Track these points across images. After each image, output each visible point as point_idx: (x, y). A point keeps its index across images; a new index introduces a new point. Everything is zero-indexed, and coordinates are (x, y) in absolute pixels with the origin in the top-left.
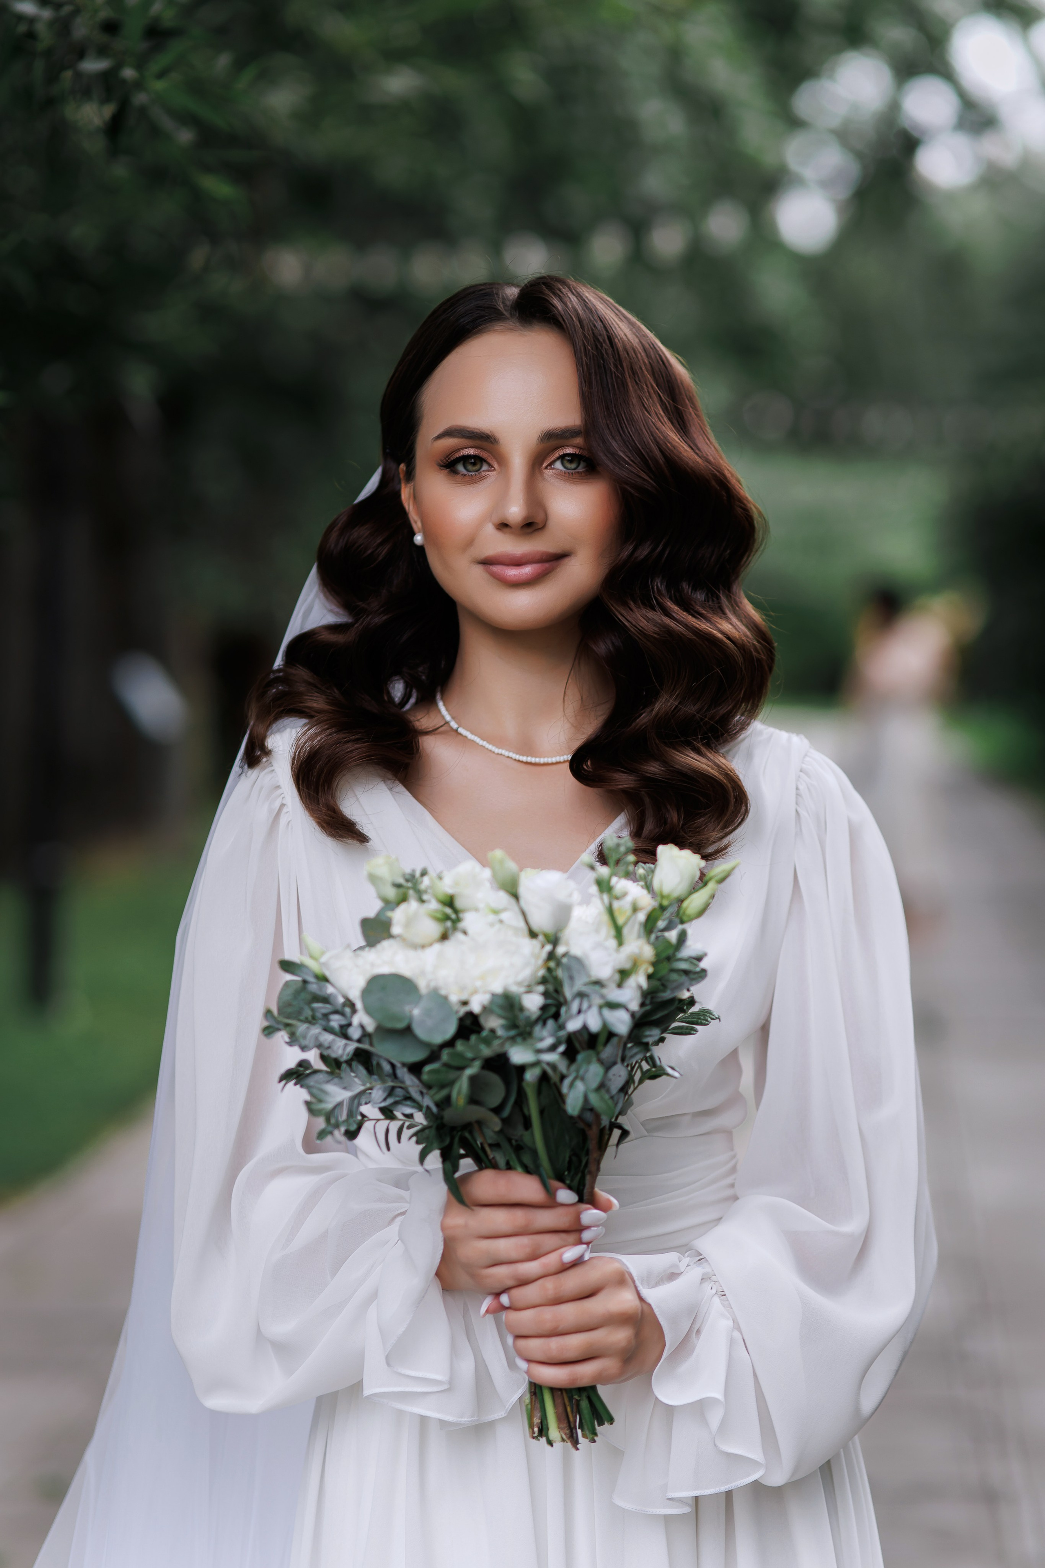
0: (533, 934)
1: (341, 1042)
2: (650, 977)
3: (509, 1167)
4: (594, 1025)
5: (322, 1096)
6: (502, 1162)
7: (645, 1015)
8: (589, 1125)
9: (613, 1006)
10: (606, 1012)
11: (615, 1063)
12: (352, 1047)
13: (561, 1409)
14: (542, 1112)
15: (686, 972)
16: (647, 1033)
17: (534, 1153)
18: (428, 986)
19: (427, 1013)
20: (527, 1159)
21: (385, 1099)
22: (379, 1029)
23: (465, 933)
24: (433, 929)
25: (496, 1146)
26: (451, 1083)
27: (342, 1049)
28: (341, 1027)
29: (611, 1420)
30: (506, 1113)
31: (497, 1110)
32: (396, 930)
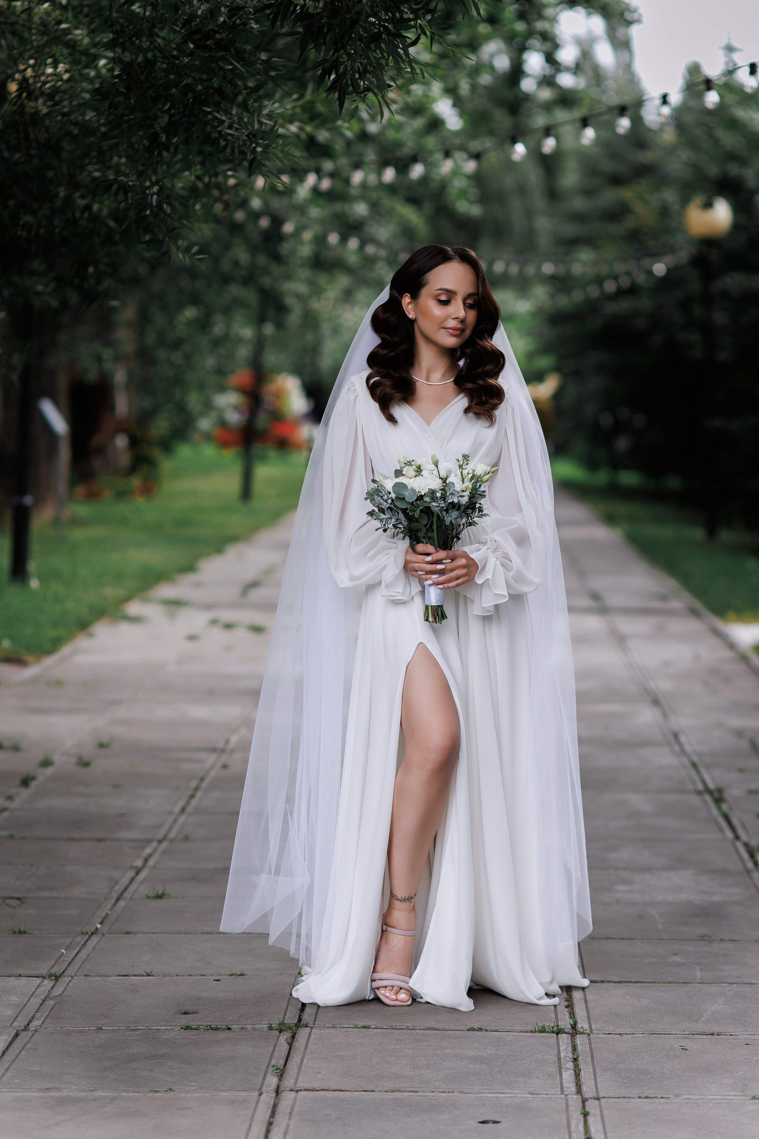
0: (440, 478)
1: (385, 503)
2: (470, 493)
3: (427, 543)
4: (456, 500)
5: (380, 516)
6: (425, 542)
7: (468, 506)
8: (450, 534)
9: (462, 496)
10: (460, 498)
11: (459, 518)
12: (388, 505)
13: (433, 612)
14: (437, 528)
15: (480, 495)
16: (468, 511)
17: (434, 539)
18: (410, 487)
19: (409, 494)
20: (432, 542)
21: (395, 522)
22: (396, 497)
23: (422, 476)
24: (414, 473)
25: (424, 538)
26: (416, 511)
27: (385, 505)
28: (386, 500)
29: (447, 618)
30: (428, 527)
31: (425, 526)
32: (404, 473)
